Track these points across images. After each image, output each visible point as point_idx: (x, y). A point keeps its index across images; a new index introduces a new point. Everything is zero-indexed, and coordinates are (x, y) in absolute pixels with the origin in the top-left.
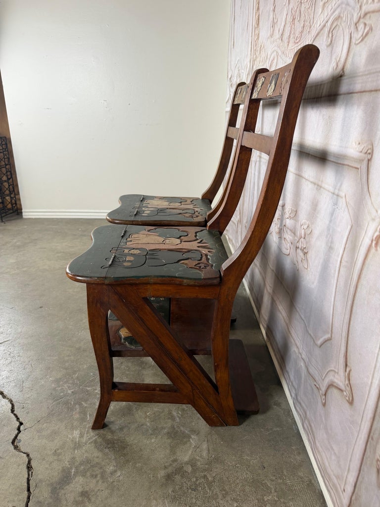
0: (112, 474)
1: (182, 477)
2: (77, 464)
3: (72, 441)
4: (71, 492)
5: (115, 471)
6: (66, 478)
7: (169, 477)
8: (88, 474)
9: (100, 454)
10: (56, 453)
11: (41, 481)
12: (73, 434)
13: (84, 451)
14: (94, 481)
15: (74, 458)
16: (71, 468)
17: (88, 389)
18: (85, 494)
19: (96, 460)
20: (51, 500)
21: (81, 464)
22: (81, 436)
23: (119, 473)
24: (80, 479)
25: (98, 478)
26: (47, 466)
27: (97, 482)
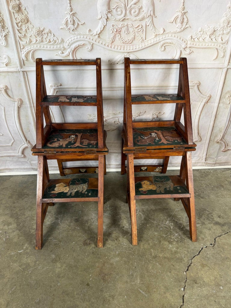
0: (209, 211)
1: (201, 195)
2: (210, 222)
3: (202, 226)
4: (221, 220)
5: (207, 211)
6: (217, 223)
7: (202, 198)
8: (212, 218)
9: (203, 216)
10: (210, 229)
11: (222, 230)
12: (199, 227)
13: (205, 221)
14: (214, 215)
15: (209, 223)
16: (213, 223)
17: (172, 228)
18: (219, 217)
19: (206, 216)
20: (227, 225)
21: (210, 221)
22: (198, 223)
23: (208, 210)
24: (215, 219)
25: (212, 215)
26: (216, 230)
27: (213, 214)
